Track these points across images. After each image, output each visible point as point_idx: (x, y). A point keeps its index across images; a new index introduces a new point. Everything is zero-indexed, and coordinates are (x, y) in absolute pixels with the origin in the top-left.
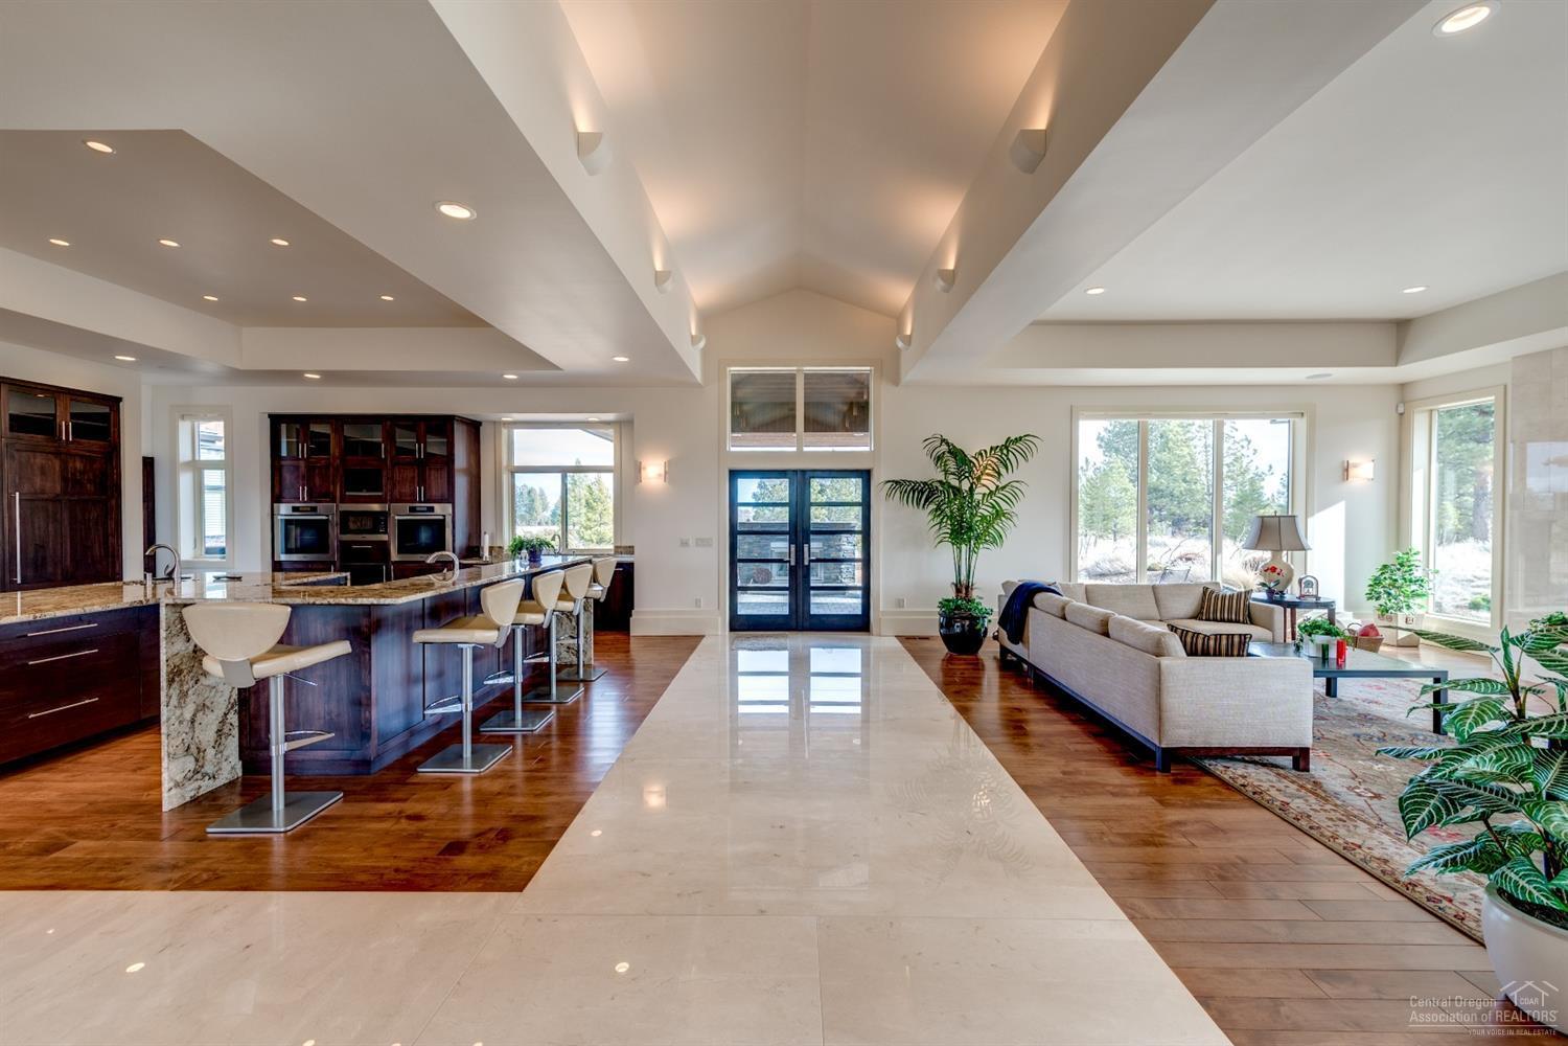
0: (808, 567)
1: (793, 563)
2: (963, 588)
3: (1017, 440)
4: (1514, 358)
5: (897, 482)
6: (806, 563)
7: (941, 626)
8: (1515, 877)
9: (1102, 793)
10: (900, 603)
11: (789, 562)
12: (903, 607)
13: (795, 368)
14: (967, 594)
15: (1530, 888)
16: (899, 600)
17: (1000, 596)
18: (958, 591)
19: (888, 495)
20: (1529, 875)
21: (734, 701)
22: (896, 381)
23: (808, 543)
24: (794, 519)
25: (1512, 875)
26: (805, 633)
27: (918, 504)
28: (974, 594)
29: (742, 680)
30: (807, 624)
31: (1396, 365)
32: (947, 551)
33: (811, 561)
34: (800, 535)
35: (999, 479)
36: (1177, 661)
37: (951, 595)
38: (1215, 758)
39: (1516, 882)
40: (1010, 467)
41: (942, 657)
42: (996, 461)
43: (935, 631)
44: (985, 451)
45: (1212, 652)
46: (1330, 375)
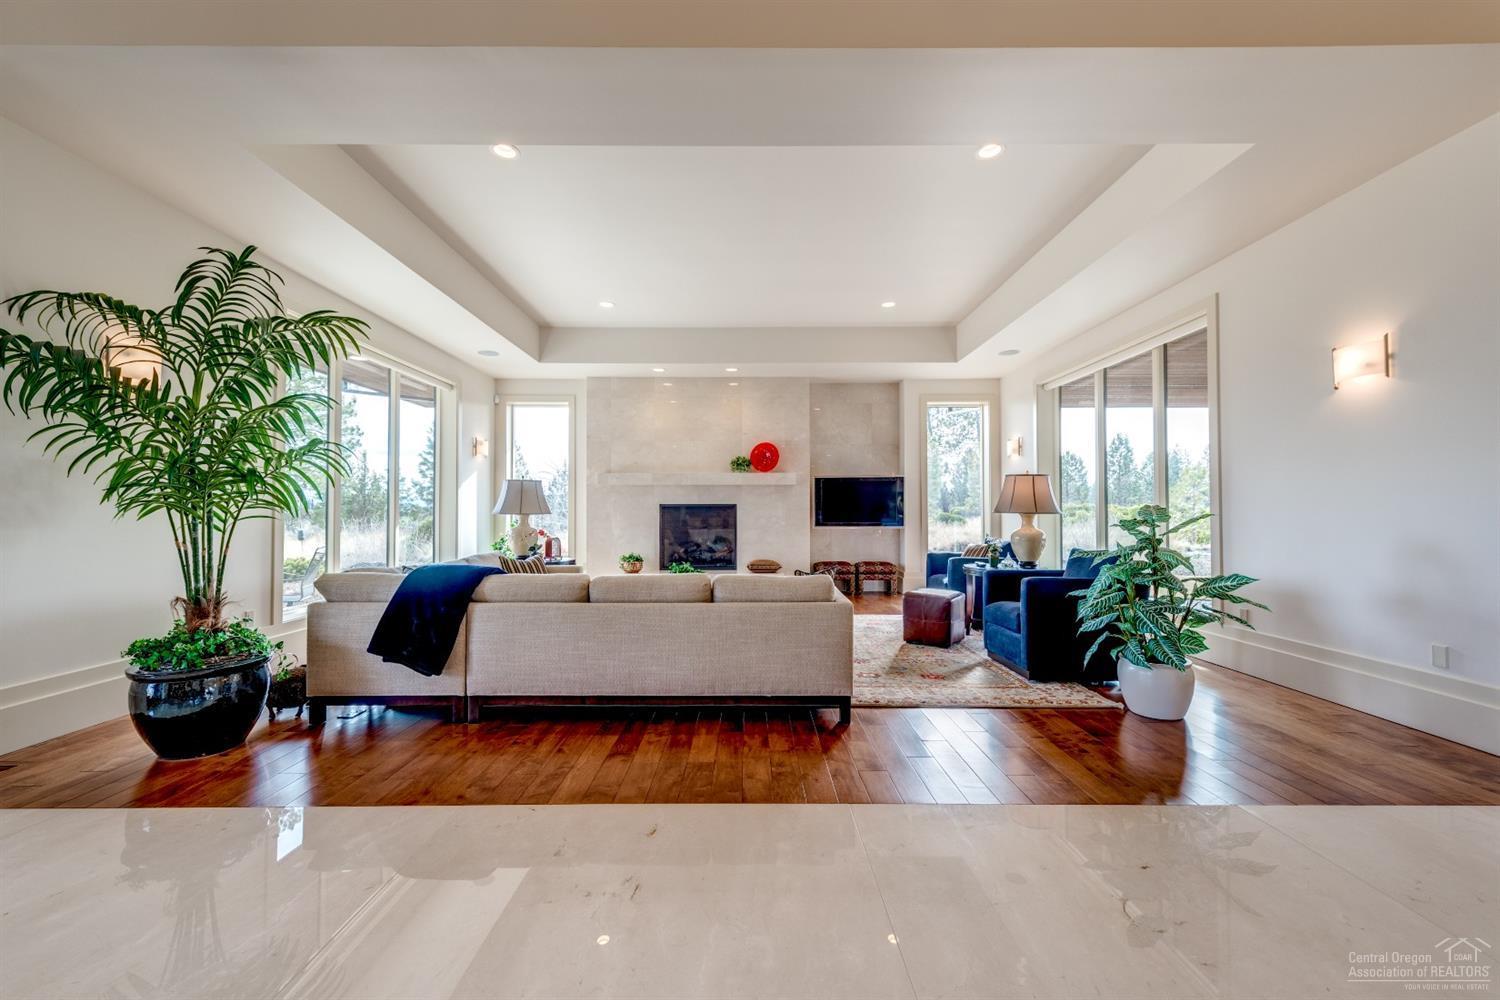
4: (589, 377)
14: (214, 620)
18: (191, 611)
31: (540, 360)
46: (496, 354)
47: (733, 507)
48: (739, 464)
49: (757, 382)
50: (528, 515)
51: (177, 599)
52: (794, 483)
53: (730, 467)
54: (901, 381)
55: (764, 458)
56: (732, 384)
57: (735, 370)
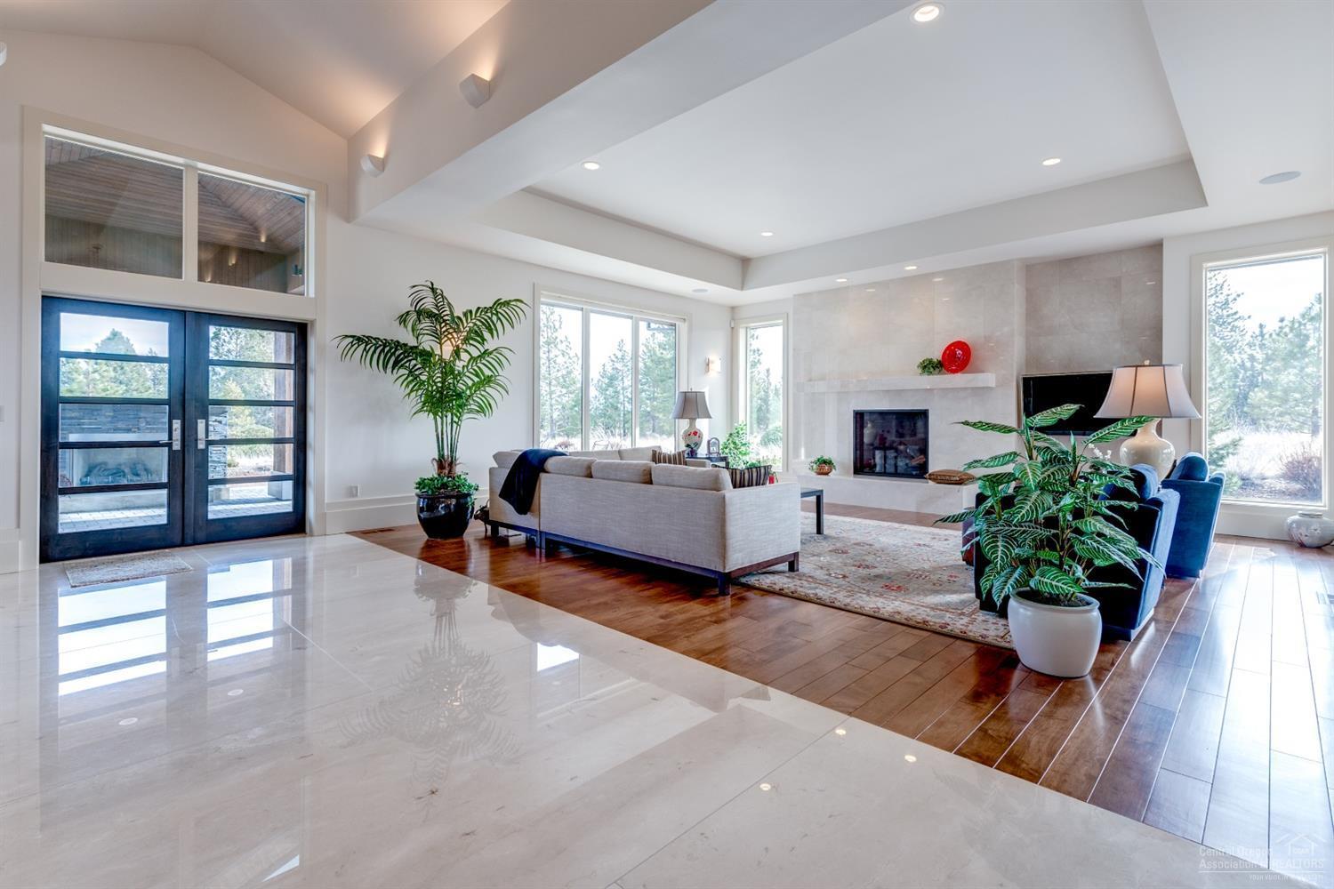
0: (205, 452)
1: (177, 446)
2: (445, 464)
3: (507, 303)
4: (795, 295)
5: (359, 339)
6: (201, 446)
7: (421, 510)
8: (1049, 581)
9: (705, 626)
10: (352, 492)
11: (169, 445)
12: (356, 495)
13: (181, 160)
14: (450, 472)
15: (1060, 584)
16: (351, 488)
17: (491, 471)
18: (441, 466)
19: (344, 355)
20: (1057, 577)
21: (50, 675)
22: (348, 212)
23: (205, 416)
24: (178, 383)
25: (1046, 580)
26: (197, 546)
27: (385, 367)
28: (458, 470)
29: (65, 641)
30: (201, 535)
31: (742, 289)
32: (427, 422)
33: (210, 443)
34: (191, 409)
35: (482, 344)
36: (730, 493)
37: (431, 472)
38: (750, 574)
39: (1051, 584)
40: (495, 332)
41: (422, 546)
42: (478, 323)
43: (413, 519)
44: (471, 312)
45: (746, 483)
46: (706, 291)
47: (923, 414)
48: (929, 367)
49: (951, 274)
50: (695, 419)
51: (434, 459)
52: (994, 385)
53: (920, 371)
54: (1162, 240)
55: (956, 358)
56: (937, 280)
57: (915, 268)
